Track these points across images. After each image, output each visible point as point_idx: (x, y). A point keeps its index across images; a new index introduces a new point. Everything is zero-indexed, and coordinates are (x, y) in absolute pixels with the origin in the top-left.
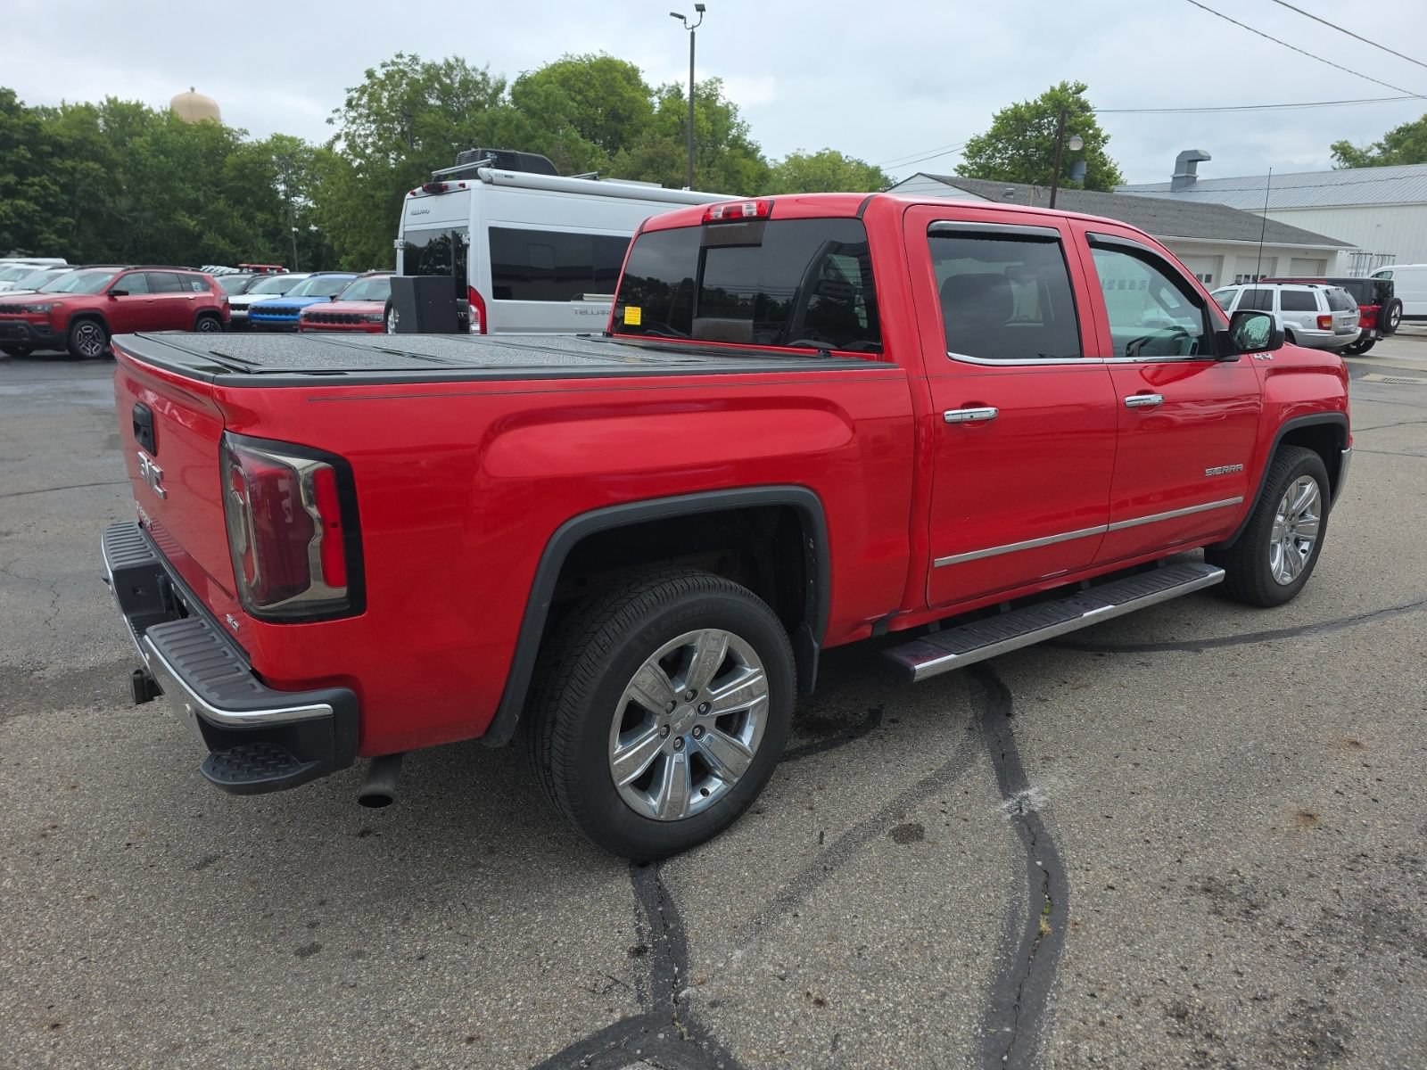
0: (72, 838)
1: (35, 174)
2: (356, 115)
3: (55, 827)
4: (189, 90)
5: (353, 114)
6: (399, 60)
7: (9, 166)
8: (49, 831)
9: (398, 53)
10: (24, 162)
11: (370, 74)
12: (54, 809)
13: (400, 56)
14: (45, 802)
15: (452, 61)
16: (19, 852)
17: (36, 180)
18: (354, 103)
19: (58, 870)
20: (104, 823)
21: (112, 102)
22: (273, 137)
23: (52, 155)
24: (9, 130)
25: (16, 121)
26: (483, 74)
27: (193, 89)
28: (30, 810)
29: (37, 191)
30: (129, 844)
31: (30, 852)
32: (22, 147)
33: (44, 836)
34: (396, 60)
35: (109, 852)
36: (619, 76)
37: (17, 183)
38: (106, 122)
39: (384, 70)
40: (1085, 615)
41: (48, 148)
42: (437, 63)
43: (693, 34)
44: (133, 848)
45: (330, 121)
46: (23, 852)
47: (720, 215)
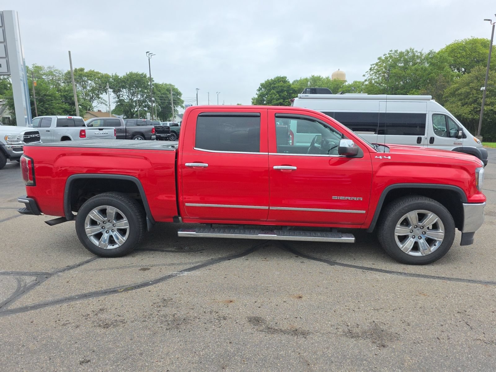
1: (287, 99)
2: (373, 72)
4: (338, 70)
5: (372, 72)
6: (391, 52)
7: (282, 97)
9: (391, 50)
10: (285, 96)
11: (379, 58)
13: (391, 51)
15: (409, 50)
17: (287, 100)
18: (372, 69)
21: (313, 76)
22: (354, 82)
23: (293, 93)
24: (283, 87)
25: (285, 85)
26: (421, 53)
27: (339, 70)
29: (287, 103)
32: (285, 92)
34: (390, 53)
36: (479, 45)
37: (284, 102)
38: (310, 82)
39: (384, 57)
40: (259, 235)
41: (291, 91)
42: (403, 51)
43: (494, 26)
45: (364, 76)
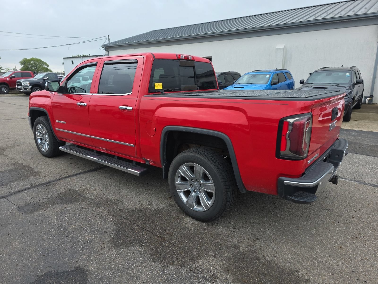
0: (350, 232)
3: (352, 238)
8: (354, 238)
12: (350, 244)
14: (351, 248)
16: (364, 237)
19: (357, 227)
20: (340, 231)
28: (357, 248)
30: (338, 222)
31: (362, 235)
33: (356, 237)
35: (344, 224)
44: (338, 221)
46: (363, 237)
47: (184, 57)
